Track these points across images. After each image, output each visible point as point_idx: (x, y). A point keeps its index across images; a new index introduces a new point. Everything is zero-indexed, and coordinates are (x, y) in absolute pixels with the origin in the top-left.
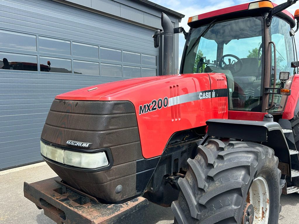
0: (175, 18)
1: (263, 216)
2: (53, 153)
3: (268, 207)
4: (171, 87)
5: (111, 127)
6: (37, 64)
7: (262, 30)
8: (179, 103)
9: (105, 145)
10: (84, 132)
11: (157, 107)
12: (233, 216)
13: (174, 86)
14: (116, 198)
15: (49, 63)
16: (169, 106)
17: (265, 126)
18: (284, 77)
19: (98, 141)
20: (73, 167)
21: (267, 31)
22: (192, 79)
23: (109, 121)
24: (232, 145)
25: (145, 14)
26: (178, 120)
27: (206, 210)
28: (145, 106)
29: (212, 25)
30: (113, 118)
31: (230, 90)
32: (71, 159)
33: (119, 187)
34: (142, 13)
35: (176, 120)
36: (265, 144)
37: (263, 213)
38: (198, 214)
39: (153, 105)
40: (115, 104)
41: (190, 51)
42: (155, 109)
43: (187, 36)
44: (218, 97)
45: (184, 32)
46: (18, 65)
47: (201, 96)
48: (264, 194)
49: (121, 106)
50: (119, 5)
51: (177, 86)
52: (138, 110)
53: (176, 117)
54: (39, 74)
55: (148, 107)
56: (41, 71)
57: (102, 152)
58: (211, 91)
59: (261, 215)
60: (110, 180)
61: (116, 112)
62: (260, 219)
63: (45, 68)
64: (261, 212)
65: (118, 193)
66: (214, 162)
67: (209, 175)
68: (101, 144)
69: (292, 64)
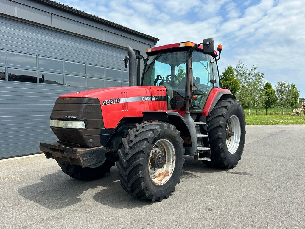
0: (151, 41)
1: (172, 164)
2: (58, 123)
3: (175, 158)
4: (122, 93)
5: (87, 110)
6: (36, 78)
7: (187, 60)
8: (127, 102)
9: (84, 118)
10: (74, 112)
11: (113, 103)
12: (142, 149)
13: (124, 92)
14: (89, 145)
15: (43, 76)
16: (121, 103)
17: (166, 112)
18: (194, 89)
19: (80, 116)
20: (68, 128)
21: (190, 60)
22: (145, 89)
23: (86, 107)
24: (151, 122)
25: (125, 38)
26: (126, 111)
27: (132, 149)
28: (106, 101)
29: (160, 55)
30: (88, 105)
31: (169, 97)
32: (67, 125)
33: (91, 140)
34: (123, 37)
35: (125, 111)
36: (167, 122)
37: (172, 162)
38: (128, 151)
39: (111, 101)
40: (89, 99)
41: (147, 71)
42: (112, 103)
43: (146, 61)
44: (158, 100)
45: (144, 59)
46: (17, 78)
47: (143, 99)
48: (172, 151)
49: (93, 100)
50: (103, 31)
51: (126, 92)
52: (101, 103)
53: (125, 109)
54: (38, 84)
55: (108, 102)
56: (40, 83)
57: (82, 121)
58: (152, 97)
59: (171, 163)
60: (86, 136)
61: (90, 103)
62: (171, 165)
63: (42, 81)
64: (171, 162)
65: (91, 143)
66: (139, 129)
67: (135, 134)
68: (82, 117)
69: (210, 81)
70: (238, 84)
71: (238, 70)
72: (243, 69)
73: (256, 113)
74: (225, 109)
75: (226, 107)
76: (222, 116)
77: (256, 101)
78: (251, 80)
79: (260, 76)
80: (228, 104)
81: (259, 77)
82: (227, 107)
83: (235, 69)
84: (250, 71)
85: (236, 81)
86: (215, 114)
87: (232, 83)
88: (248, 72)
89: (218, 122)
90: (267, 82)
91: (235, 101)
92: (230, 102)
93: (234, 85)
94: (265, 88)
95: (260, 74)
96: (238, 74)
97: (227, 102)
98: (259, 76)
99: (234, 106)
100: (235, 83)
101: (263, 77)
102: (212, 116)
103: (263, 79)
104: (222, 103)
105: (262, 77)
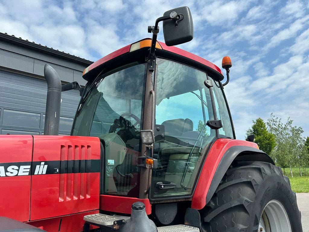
21: (150, 76)
31: (110, 162)
43: (83, 91)
69: (208, 124)
70: (273, 139)
71: (272, 125)
72: (278, 123)
73: (300, 174)
74: (248, 190)
75: (249, 184)
76: (241, 207)
77: (298, 160)
78: (288, 136)
79: (298, 130)
80: (255, 177)
81: (297, 132)
82: (253, 184)
83: (268, 123)
84: (285, 125)
85: (271, 136)
86: (223, 203)
87: (266, 138)
88: (284, 126)
89: (233, 225)
90: (308, 137)
91: (270, 166)
92: (259, 170)
93: (269, 140)
94: (306, 145)
95: (297, 128)
96: (272, 129)
97: (251, 171)
98: (296, 130)
99: (271, 178)
100: (270, 138)
101: (302, 132)
102: (216, 207)
103: (302, 134)
104: (240, 173)
105: (300, 132)
